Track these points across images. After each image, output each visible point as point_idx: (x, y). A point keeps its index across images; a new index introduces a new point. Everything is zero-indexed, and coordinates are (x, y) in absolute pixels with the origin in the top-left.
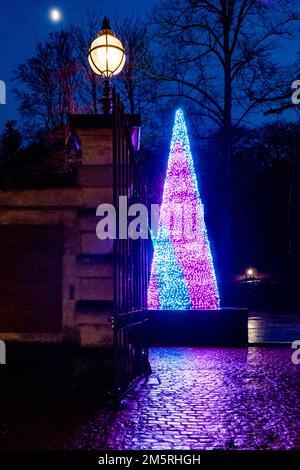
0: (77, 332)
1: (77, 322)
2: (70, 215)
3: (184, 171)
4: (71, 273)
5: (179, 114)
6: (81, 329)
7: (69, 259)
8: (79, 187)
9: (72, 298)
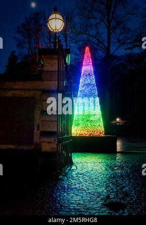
1: (40, 141)
3: (89, 74)
4: (38, 118)
5: (87, 49)
6: (42, 144)
7: (37, 113)
8: (42, 81)
9: (38, 130)
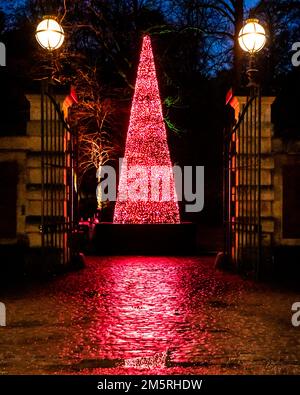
0: (27, 238)
1: (27, 230)
2: (22, 157)
4: (23, 196)
5: (146, 40)
6: (29, 235)
7: (22, 187)
8: (28, 136)
9: (23, 214)
